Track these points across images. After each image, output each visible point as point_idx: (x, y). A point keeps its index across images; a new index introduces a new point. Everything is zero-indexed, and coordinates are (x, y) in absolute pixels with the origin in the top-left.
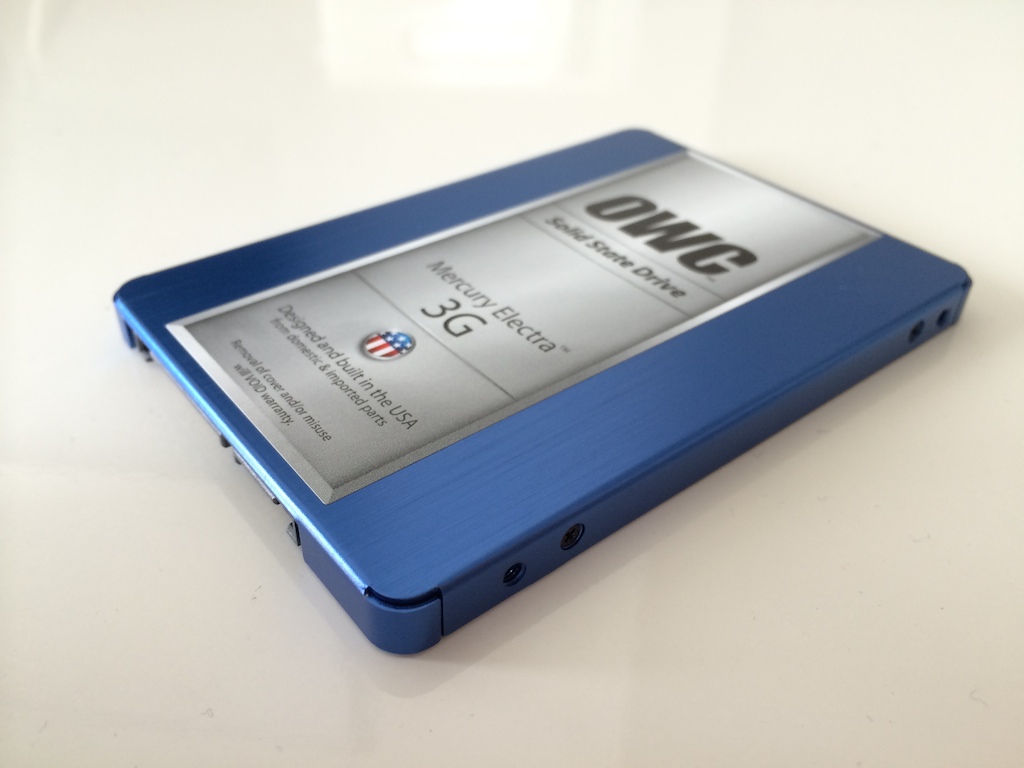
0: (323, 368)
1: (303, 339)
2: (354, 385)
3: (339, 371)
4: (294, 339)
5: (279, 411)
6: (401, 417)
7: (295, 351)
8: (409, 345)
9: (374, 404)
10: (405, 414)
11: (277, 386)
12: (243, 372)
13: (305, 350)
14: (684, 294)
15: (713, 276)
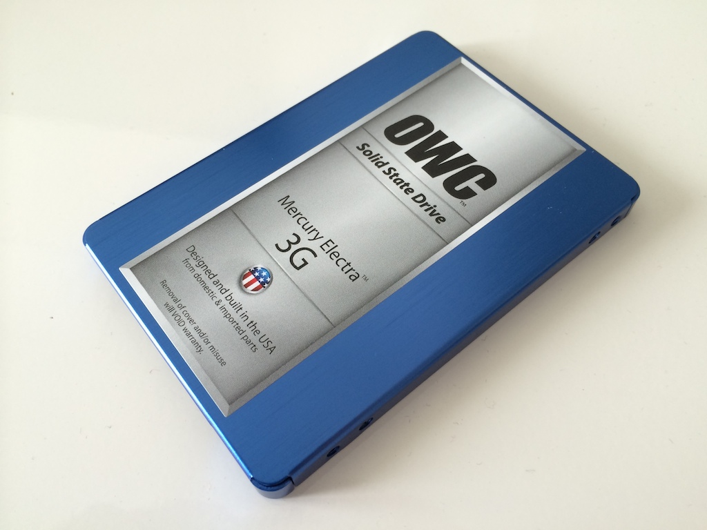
0: (218, 303)
1: (204, 277)
2: (236, 317)
3: (225, 303)
4: (198, 277)
5: (194, 342)
6: (265, 344)
7: (200, 287)
8: (269, 279)
9: (249, 333)
10: (268, 341)
11: (191, 321)
12: (171, 309)
13: (206, 288)
14: (444, 220)
15: (465, 201)
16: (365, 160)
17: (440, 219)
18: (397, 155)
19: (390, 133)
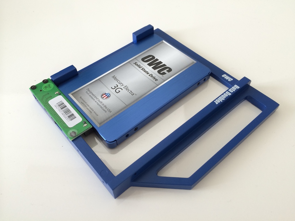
0: (96, 102)
1: (92, 96)
2: (101, 105)
3: (97, 101)
4: (90, 96)
5: (90, 111)
6: (109, 111)
7: (91, 98)
8: (109, 96)
9: (104, 108)
10: (110, 110)
11: (89, 106)
12: (83, 103)
13: (92, 98)
14: (157, 80)
15: (163, 75)
16: (136, 66)
17: (156, 80)
18: (145, 65)
19: (143, 60)
